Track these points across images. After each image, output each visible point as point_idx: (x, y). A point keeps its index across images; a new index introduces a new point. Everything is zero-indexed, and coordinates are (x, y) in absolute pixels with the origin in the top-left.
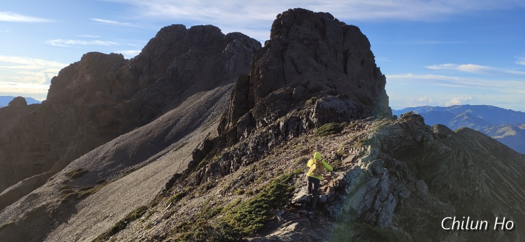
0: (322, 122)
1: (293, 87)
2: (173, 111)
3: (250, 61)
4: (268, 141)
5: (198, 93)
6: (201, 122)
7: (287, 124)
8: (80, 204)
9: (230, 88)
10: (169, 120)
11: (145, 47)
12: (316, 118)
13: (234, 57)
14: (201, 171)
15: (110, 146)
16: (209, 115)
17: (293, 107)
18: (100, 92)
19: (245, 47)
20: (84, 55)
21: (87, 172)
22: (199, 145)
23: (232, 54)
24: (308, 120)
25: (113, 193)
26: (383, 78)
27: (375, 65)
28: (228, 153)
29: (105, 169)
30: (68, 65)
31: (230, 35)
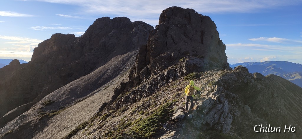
0: (189, 72)
1: (172, 52)
2: (103, 66)
3: (147, 37)
4: (158, 83)
5: (117, 56)
6: (119, 73)
7: (168, 73)
8: (50, 120)
9: (136, 53)
10: (101, 72)
11: (87, 30)
12: (185, 69)
13: (138, 35)
14: (119, 101)
15: (67, 87)
16: (123, 69)
17: (172, 64)
18: (62, 56)
19: (144, 29)
20: (52, 35)
21: (54, 102)
22: (118, 86)
23: (137, 33)
24: (181, 71)
26: (224, 46)
27: (220, 39)
28: (134, 91)
30: (43, 41)
31: (136, 22)
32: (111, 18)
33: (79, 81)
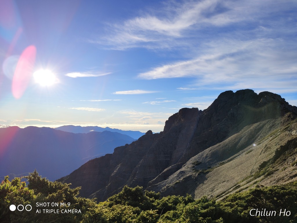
2: (235, 135)
6: (254, 140)
10: (235, 139)
16: (258, 136)
19: (272, 99)
20: (180, 110)
25: (221, 172)
29: (208, 162)
32: (234, 92)
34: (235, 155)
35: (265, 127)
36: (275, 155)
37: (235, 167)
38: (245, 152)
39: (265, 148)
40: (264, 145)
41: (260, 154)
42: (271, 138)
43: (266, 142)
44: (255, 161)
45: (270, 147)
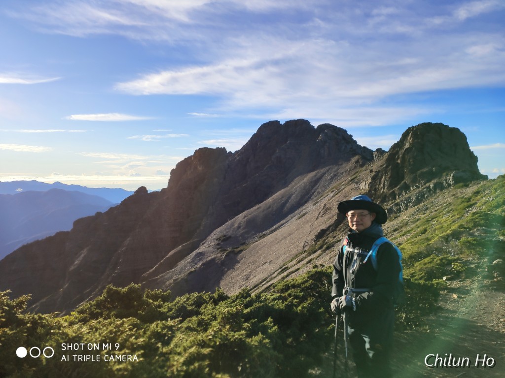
0: (457, 183)
1: (432, 167)
2: (283, 191)
5: (301, 176)
6: (309, 198)
7: (434, 185)
8: (238, 257)
10: (282, 197)
12: (452, 181)
15: (240, 218)
16: (315, 192)
17: (436, 178)
18: (216, 179)
19: (336, 135)
20: (196, 151)
21: (230, 237)
23: (326, 142)
24: (447, 183)
25: (260, 249)
27: (470, 150)
29: (242, 235)
30: (183, 159)
32: (282, 123)
33: (256, 210)
34: (281, 222)
35: (324, 179)
36: (336, 220)
37: (281, 240)
38: (296, 217)
39: (323, 209)
40: (323, 205)
41: (317, 219)
42: (333, 194)
43: (324, 201)
44: (309, 230)
45: (330, 208)
